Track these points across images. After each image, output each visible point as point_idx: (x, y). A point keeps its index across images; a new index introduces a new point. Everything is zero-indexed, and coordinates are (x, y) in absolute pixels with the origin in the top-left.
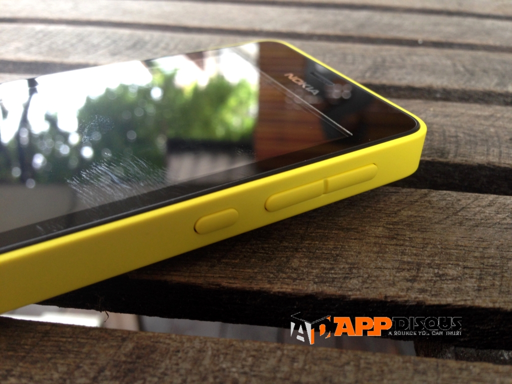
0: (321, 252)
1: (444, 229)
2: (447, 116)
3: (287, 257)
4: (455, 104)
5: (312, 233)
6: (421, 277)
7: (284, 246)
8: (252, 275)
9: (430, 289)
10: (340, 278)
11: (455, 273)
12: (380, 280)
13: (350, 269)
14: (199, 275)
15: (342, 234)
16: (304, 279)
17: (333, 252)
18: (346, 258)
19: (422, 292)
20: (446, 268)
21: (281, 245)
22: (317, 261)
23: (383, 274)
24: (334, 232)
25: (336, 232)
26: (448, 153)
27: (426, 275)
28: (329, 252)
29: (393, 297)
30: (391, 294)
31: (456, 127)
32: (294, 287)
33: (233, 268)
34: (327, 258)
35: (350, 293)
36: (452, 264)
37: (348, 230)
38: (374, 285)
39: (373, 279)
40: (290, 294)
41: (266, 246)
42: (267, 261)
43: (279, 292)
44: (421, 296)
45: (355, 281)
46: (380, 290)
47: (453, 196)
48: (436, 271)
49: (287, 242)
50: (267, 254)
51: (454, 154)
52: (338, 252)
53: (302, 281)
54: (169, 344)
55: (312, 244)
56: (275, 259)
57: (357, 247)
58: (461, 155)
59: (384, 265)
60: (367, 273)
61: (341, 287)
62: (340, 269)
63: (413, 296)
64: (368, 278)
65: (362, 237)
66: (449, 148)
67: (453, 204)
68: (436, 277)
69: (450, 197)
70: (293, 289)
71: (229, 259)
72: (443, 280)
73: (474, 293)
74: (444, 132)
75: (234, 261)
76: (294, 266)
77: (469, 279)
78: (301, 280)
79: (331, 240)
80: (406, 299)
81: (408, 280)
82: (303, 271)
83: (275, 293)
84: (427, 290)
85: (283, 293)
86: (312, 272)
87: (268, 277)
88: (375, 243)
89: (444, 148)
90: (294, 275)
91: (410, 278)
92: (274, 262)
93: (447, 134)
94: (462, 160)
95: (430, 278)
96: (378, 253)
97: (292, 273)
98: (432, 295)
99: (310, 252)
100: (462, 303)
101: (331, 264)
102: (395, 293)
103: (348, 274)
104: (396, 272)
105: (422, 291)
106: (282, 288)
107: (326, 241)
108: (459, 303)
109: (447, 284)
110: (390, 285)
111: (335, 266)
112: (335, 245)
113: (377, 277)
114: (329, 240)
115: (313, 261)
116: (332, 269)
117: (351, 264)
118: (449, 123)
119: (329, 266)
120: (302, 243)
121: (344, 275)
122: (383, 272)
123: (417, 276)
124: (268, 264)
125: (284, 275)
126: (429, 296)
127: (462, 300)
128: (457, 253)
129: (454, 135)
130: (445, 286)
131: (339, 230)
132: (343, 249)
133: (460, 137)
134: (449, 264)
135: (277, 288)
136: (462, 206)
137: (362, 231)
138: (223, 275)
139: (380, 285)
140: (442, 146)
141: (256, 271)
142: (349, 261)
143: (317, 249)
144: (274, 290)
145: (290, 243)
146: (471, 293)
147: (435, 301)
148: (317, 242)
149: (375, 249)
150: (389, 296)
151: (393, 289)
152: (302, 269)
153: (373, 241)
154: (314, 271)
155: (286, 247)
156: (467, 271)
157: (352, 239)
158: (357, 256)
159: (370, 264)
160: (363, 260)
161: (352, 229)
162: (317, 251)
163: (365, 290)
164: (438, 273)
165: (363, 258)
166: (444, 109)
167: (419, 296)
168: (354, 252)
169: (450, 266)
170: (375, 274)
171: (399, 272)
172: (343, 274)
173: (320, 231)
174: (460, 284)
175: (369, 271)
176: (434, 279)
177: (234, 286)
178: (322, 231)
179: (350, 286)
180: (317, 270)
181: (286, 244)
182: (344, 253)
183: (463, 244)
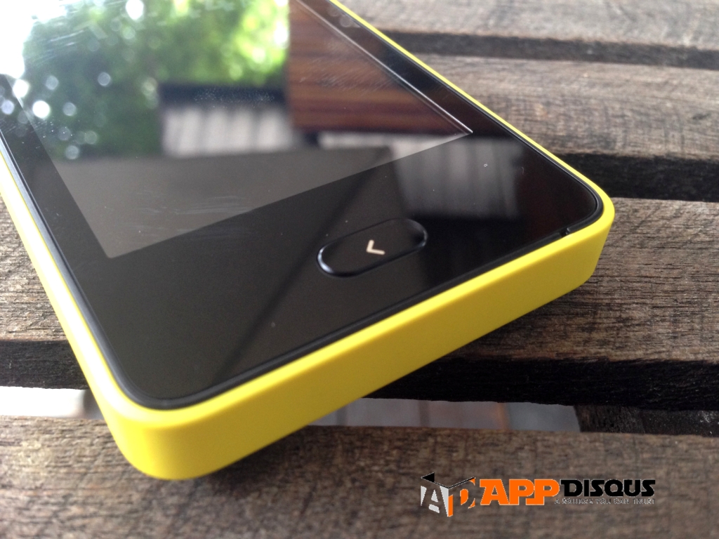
1: (621, 253)
2: (607, 85)
4: (616, 66)
6: (600, 323)
9: (612, 339)
11: (643, 315)
12: (548, 332)
19: (603, 345)
20: (629, 309)
23: (550, 323)
26: (615, 141)
27: (605, 320)
29: (567, 353)
31: (622, 102)
36: (637, 303)
38: (540, 339)
44: (603, 350)
45: (515, 335)
47: (627, 206)
48: (618, 314)
51: (622, 143)
58: (632, 144)
59: (550, 310)
63: (593, 351)
66: (614, 133)
67: (628, 217)
68: (619, 322)
69: (624, 207)
72: (628, 326)
73: (669, 343)
74: (606, 109)
77: (661, 323)
80: (584, 355)
81: (583, 330)
84: (609, 341)
89: (609, 134)
91: (587, 326)
93: (610, 112)
94: (634, 151)
95: (611, 325)
98: (618, 348)
100: (656, 356)
102: (569, 349)
104: (568, 319)
105: (604, 343)
108: (652, 357)
109: (633, 331)
110: (561, 337)
118: (611, 96)
122: (551, 320)
123: (595, 323)
126: (612, 349)
127: (656, 352)
128: (641, 287)
129: (620, 113)
130: (631, 334)
133: (628, 116)
134: (634, 303)
136: (640, 220)
139: (549, 339)
140: (606, 131)
146: (665, 342)
147: (621, 356)
150: (562, 353)
151: (566, 343)
156: (657, 312)
163: (529, 347)
164: (620, 316)
166: (602, 75)
167: (600, 350)
169: (634, 305)
171: (571, 319)
174: (650, 330)
176: (617, 325)
183: (648, 275)
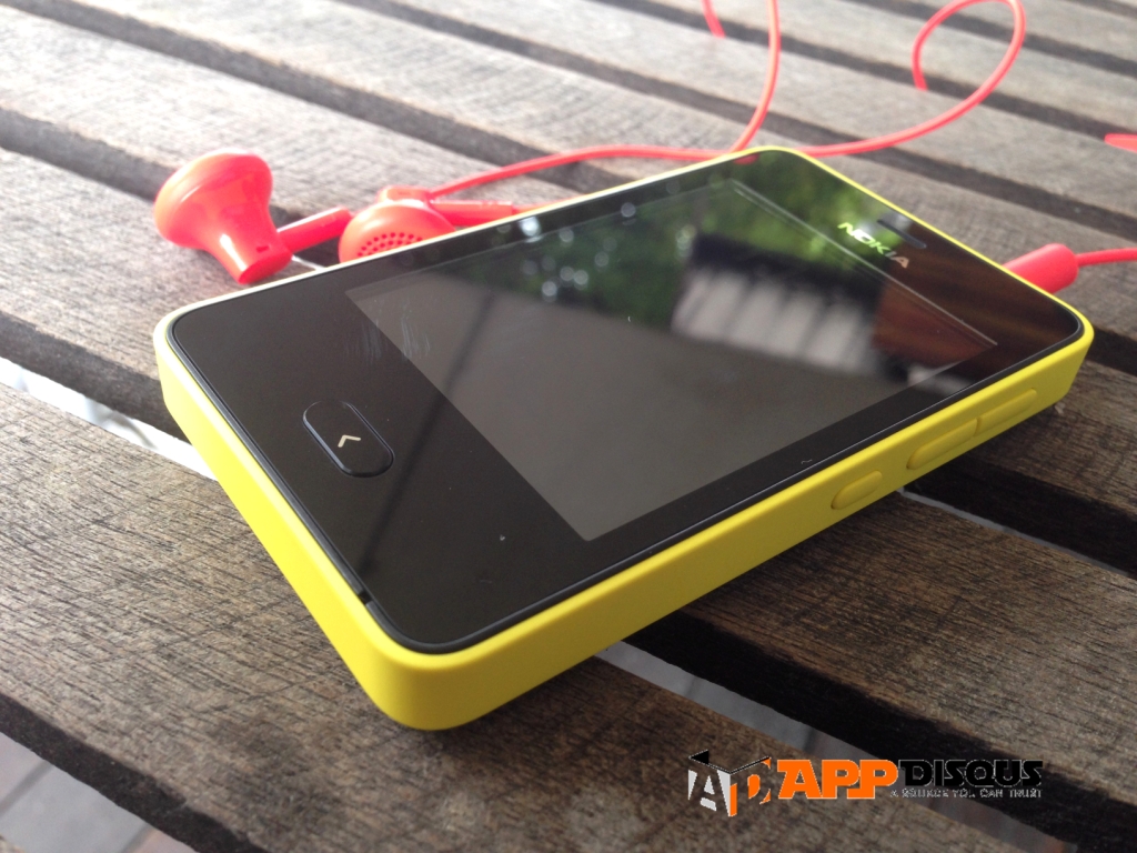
0: (965, 656)
3: (906, 647)
5: (958, 619)
6: (1119, 751)
7: (906, 628)
8: (842, 659)
9: (1124, 775)
10: (984, 710)
12: (1049, 736)
13: (1006, 700)
14: (763, 631)
15: (1010, 637)
16: (925, 693)
17: (985, 663)
18: (1004, 681)
19: (1110, 776)
21: (902, 623)
22: (954, 671)
23: (1057, 727)
24: (996, 629)
25: (1001, 630)
28: (978, 661)
29: (1060, 768)
30: (1060, 763)
32: (905, 700)
33: (816, 638)
34: (972, 671)
35: (993, 740)
37: (1024, 633)
38: (1035, 740)
39: (1038, 729)
40: (896, 709)
41: (877, 617)
42: (873, 643)
43: (879, 700)
44: (1106, 782)
45: (1006, 723)
46: (1044, 751)
49: (912, 621)
50: (876, 631)
52: (993, 667)
53: (921, 695)
54: (702, 722)
55: (952, 637)
56: (886, 644)
57: (1028, 669)
59: (1064, 713)
60: (1032, 717)
61: (981, 726)
62: (989, 696)
63: (1094, 777)
64: (1030, 725)
65: (1043, 652)
70: (903, 703)
71: (813, 620)
75: (820, 626)
76: (914, 667)
78: (920, 692)
79: (988, 642)
81: (1094, 750)
82: (926, 678)
83: (872, 698)
84: (1119, 775)
85: (886, 703)
86: (941, 686)
87: (868, 670)
88: (1061, 671)
90: (911, 682)
91: (1099, 748)
92: (883, 648)
96: (1061, 688)
97: (907, 676)
98: (1125, 786)
99: (947, 651)
101: (977, 683)
102: (1065, 764)
103: (1000, 708)
104: (1080, 731)
106: (885, 695)
107: (979, 642)
110: (1062, 748)
111: (982, 688)
112: (992, 652)
113: (1045, 728)
114: (983, 641)
115: (947, 668)
116: (976, 691)
117: (1010, 693)
119: (971, 685)
120: (937, 632)
121: (992, 709)
122: (1059, 724)
123: (1112, 749)
124: (872, 649)
125: (894, 676)
126: (1119, 785)
131: (1006, 627)
132: (1002, 664)
135: (878, 692)
137: (1046, 643)
138: (799, 644)
139: (1045, 743)
141: (850, 653)
142: (1008, 688)
143: (959, 650)
144: (871, 694)
145: (918, 625)
147: (1126, 796)
148: (962, 638)
149: (1058, 681)
150: (1054, 766)
151: (1065, 757)
152: (926, 674)
153: (1060, 666)
154: (945, 685)
155: (909, 630)
157: (1024, 651)
158: (1024, 684)
159: (1041, 704)
160: (1030, 693)
161: (1030, 633)
162: (959, 653)
163: (1018, 744)
165: (1032, 690)
167: (1102, 780)
168: (1021, 675)
170: (1044, 723)
171: (1085, 732)
172: (991, 705)
173: (972, 619)
175: (1037, 714)
177: (813, 666)
178: (977, 621)
179: (996, 729)
180: (950, 685)
181: (911, 625)
182: (1004, 671)
